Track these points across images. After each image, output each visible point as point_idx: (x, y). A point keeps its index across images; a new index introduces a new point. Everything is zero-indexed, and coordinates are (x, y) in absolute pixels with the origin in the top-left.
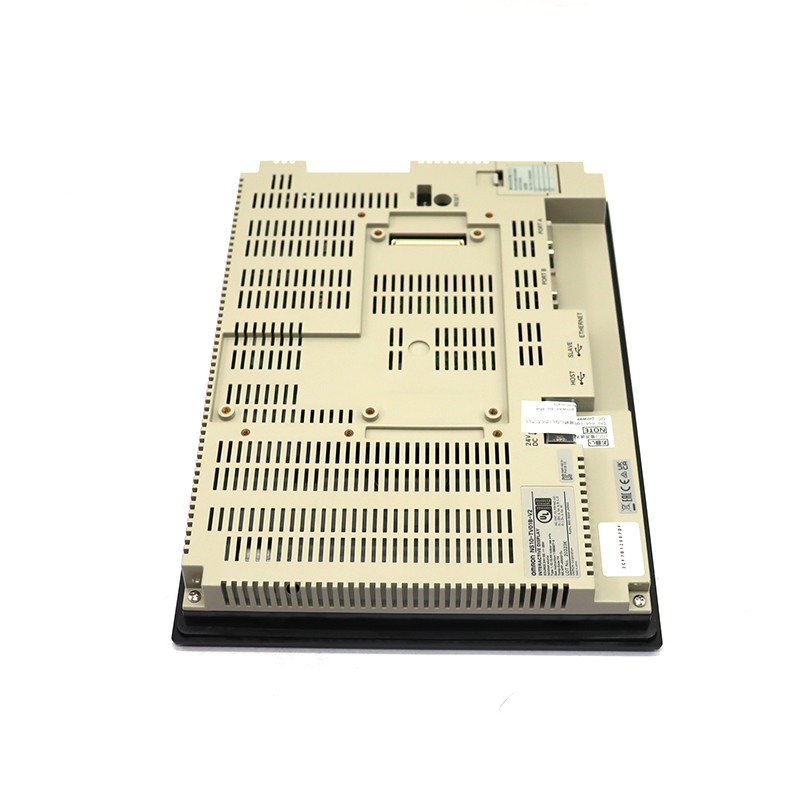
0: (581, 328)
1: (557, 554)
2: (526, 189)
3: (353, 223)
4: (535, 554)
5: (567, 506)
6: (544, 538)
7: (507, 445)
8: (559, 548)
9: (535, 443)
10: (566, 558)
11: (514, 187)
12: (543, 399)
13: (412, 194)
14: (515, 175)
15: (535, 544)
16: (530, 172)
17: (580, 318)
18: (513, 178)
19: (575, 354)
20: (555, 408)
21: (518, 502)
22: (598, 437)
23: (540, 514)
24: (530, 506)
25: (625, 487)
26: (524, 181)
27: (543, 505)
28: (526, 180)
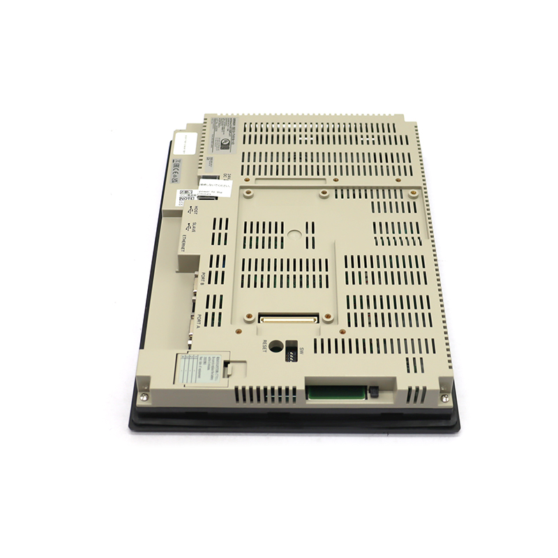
0: (184, 241)
1: (221, 127)
2: (205, 358)
3: (349, 326)
4: (232, 126)
5: (212, 146)
6: (227, 133)
7: (242, 174)
8: (220, 129)
9: (225, 175)
10: (217, 125)
11: (215, 359)
12: (217, 198)
13: (302, 352)
14: (212, 373)
15: (232, 131)
16: (199, 377)
17: (183, 248)
18: (215, 370)
19: (191, 225)
20: (210, 192)
21: (239, 147)
22: (186, 195)
23: (227, 143)
24: (232, 146)
25: (176, 170)
26: (206, 366)
27: (225, 146)
28: (204, 367)
